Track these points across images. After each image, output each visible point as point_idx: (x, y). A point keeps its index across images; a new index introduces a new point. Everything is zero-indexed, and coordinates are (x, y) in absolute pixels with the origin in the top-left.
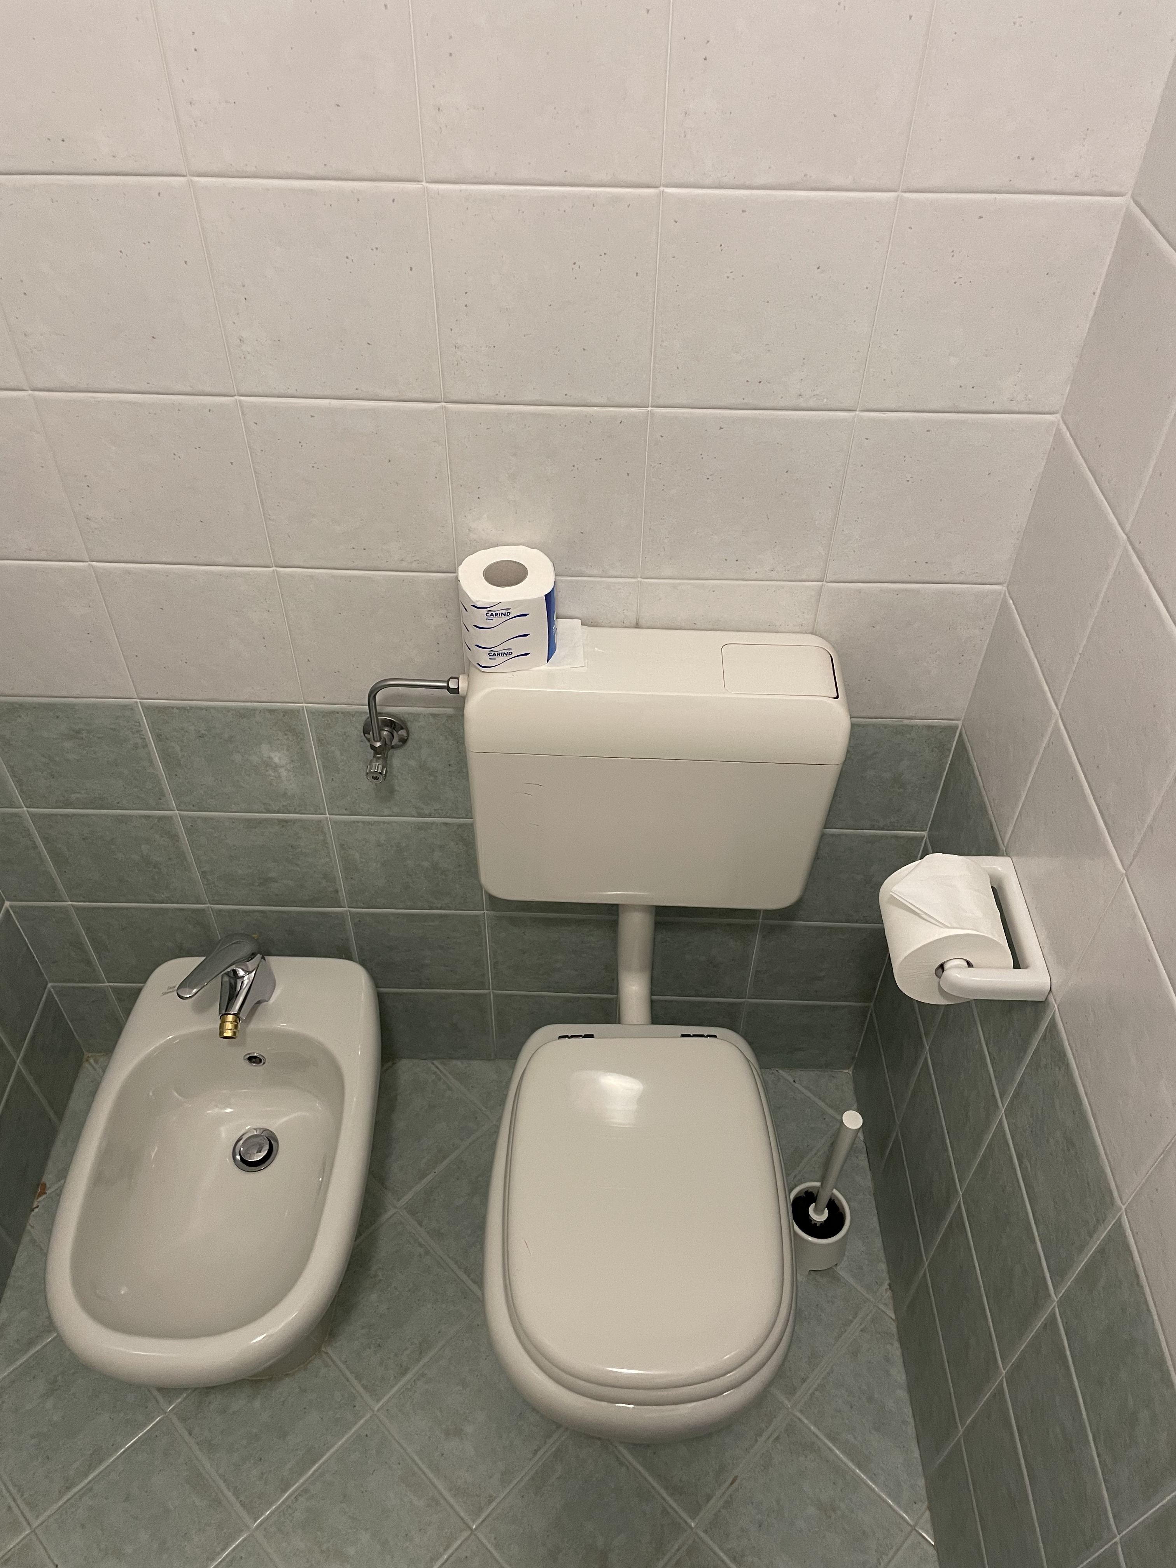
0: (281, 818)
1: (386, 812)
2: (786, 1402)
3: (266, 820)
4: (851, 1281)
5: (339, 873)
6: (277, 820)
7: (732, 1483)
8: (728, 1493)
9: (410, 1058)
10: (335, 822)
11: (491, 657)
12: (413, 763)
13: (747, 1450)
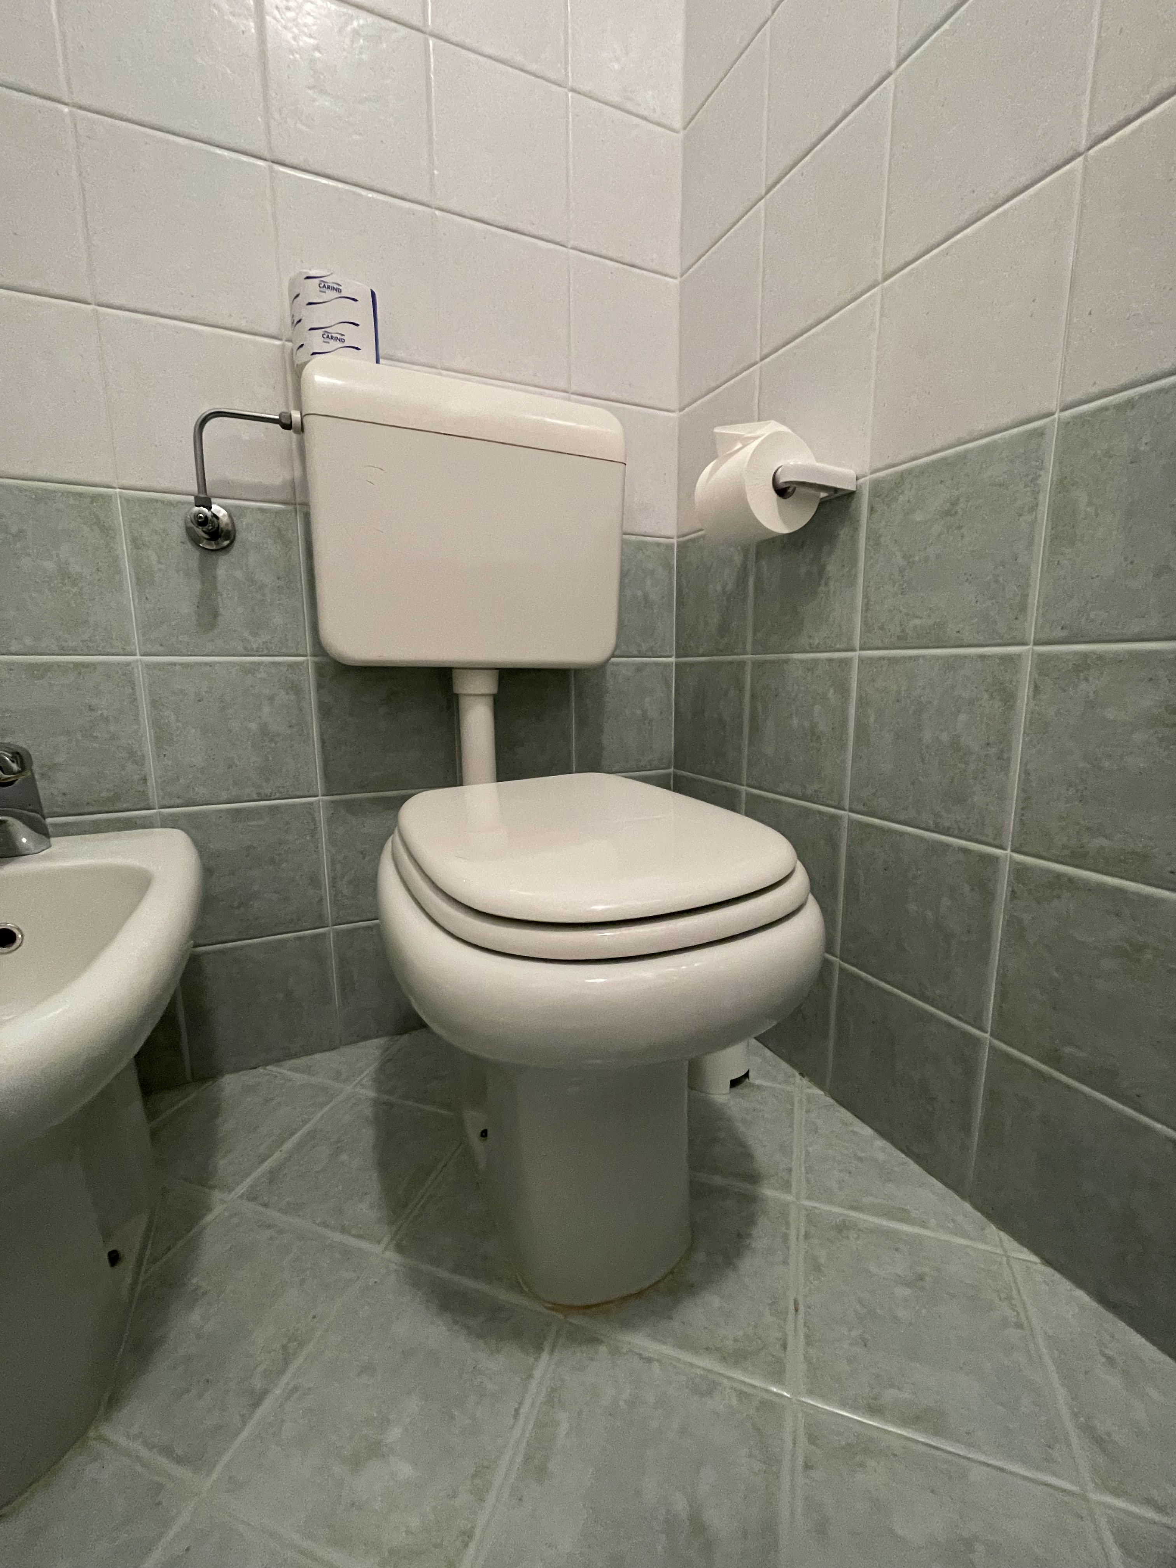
0: (77, 661)
1: (210, 647)
2: (789, 1198)
3: (58, 665)
4: (769, 1084)
5: (149, 748)
6: (73, 663)
7: (797, 1310)
8: (801, 1323)
9: (237, 1070)
10: (147, 666)
11: (325, 340)
12: (239, 574)
13: (785, 1263)
